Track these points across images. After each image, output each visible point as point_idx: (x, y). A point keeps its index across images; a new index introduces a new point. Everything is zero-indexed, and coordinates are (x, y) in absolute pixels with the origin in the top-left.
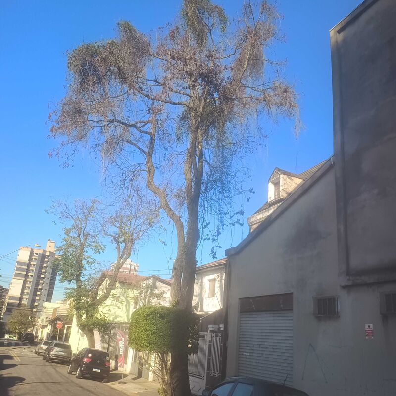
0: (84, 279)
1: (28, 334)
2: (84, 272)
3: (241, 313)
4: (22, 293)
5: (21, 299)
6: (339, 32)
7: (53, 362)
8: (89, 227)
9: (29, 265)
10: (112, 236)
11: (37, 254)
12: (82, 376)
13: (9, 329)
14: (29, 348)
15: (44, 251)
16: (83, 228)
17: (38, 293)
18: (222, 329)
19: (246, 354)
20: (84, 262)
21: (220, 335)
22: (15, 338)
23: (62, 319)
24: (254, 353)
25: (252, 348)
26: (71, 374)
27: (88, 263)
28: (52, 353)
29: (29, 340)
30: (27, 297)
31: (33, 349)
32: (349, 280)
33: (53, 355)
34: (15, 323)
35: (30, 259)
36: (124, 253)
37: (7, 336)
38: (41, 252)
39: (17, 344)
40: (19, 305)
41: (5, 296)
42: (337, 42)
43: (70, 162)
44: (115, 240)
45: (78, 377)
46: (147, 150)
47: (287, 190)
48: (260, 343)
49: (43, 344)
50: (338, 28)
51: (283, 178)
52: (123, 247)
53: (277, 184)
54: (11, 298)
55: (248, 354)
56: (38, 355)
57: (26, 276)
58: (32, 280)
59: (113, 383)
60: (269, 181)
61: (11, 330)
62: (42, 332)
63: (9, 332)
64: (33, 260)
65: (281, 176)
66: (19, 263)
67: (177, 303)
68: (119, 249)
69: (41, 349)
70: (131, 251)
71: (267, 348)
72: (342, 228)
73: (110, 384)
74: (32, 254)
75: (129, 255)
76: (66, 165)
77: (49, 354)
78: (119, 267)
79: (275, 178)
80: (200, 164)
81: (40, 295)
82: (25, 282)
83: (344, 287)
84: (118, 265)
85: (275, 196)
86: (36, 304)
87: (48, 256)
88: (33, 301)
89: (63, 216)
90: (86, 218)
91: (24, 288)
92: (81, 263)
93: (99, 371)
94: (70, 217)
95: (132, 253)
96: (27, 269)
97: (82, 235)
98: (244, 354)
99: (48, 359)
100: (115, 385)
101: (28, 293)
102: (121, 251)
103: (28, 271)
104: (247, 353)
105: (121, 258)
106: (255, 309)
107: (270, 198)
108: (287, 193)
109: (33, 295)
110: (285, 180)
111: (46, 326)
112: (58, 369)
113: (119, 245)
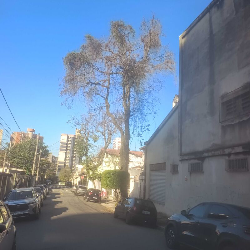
0: (89, 155)
1: (69, 182)
2: (89, 151)
3: (150, 171)
4: (65, 159)
5: (65, 163)
6: (183, 38)
7: (79, 195)
8: (89, 128)
9: (67, 144)
11: (71, 137)
12: (89, 200)
13: (60, 180)
14: (69, 189)
15: (75, 136)
16: (86, 129)
17: (74, 159)
20: (88, 147)
21: (143, 181)
22: (64, 184)
23: (85, 174)
24: (154, 188)
25: (154, 186)
26: (85, 200)
27: (90, 146)
28: (78, 191)
29: (69, 185)
30: (68, 162)
31: (71, 189)
32: (181, 158)
34: (63, 176)
35: (68, 141)
36: (108, 141)
37: (60, 184)
38: (73, 136)
39: (64, 187)
40: (65, 166)
41: (57, 161)
42: (181, 44)
43: (71, 106)
44: (103, 134)
45: (87, 201)
46: (105, 97)
48: (156, 184)
49: (75, 187)
50: (182, 36)
52: (107, 138)
54: (60, 162)
56: (73, 192)
57: (66, 150)
58: (70, 152)
61: (61, 180)
62: (76, 181)
63: (61, 181)
64: (69, 141)
66: (62, 143)
67: (122, 168)
68: (105, 139)
69: (74, 189)
70: (111, 140)
72: (180, 135)
73: (102, 204)
74: (68, 137)
76: (70, 108)
77: (76, 191)
78: (106, 148)
80: (129, 103)
81: (75, 160)
82: (66, 153)
83: (180, 160)
84: (105, 147)
86: (73, 165)
87: (77, 138)
88: (72, 164)
91: (66, 156)
92: (87, 147)
93: (96, 198)
94: (79, 124)
96: (66, 146)
97: (86, 132)
99: (77, 194)
100: (104, 204)
101: (68, 159)
102: (106, 139)
103: (67, 147)
105: (107, 143)
106: (154, 169)
109: (71, 160)
111: (78, 178)
112: (80, 198)
113: (105, 136)
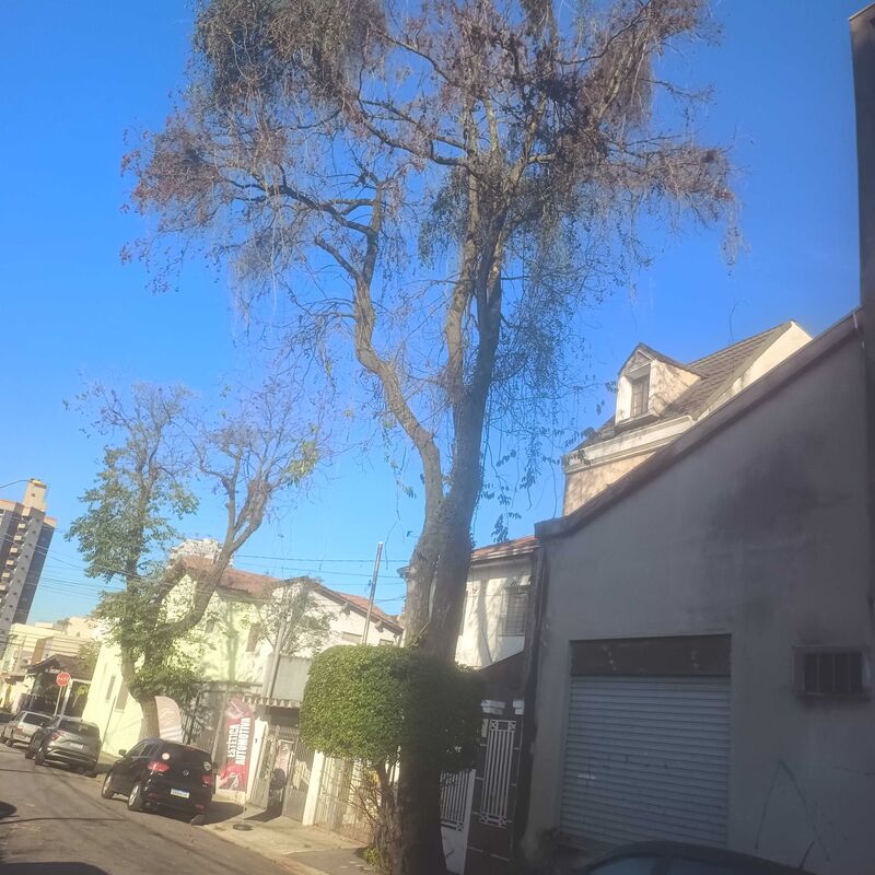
0: (146, 572)
2: (145, 556)
3: (573, 675)
10: (217, 475)
12: (143, 806)
15: (19, 506)
16: (149, 452)
18: (519, 712)
19: (587, 777)
20: (147, 532)
21: (511, 725)
23: (62, 665)
24: (608, 775)
25: (606, 764)
26: (111, 798)
27: (156, 535)
28: (52, 744)
33: (54, 748)
36: (243, 518)
38: (11, 508)
44: (225, 485)
45: (132, 809)
46: (358, 268)
47: (666, 397)
48: (628, 752)
49: (25, 721)
51: (658, 368)
52: (242, 505)
53: (640, 382)
55: (593, 778)
56: (10, 745)
59: (219, 825)
60: (619, 374)
65: (655, 363)
67: (422, 642)
68: (231, 507)
69: (20, 731)
70: (261, 515)
71: (648, 765)
73: (209, 827)
75: (257, 523)
77: (44, 744)
78: (229, 551)
79: (636, 368)
84: (227, 545)
85: (632, 408)
87: (28, 518)
89: (105, 419)
90: (158, 428)
92: (141, 535)
93: (187, 795)
94: (122, 422)
95: (264, 519)
97: (146, 468)
98: (581, 776)
99: (41, 758)
100: (226, 831)
102: (238, 512)
104: (589, 773)
105: (237, 527)
106: (615, 669)
107: (622, 412)
108: (664, 403)
110: (662, 374)
111: (21, 679)
113: (232, 498)
